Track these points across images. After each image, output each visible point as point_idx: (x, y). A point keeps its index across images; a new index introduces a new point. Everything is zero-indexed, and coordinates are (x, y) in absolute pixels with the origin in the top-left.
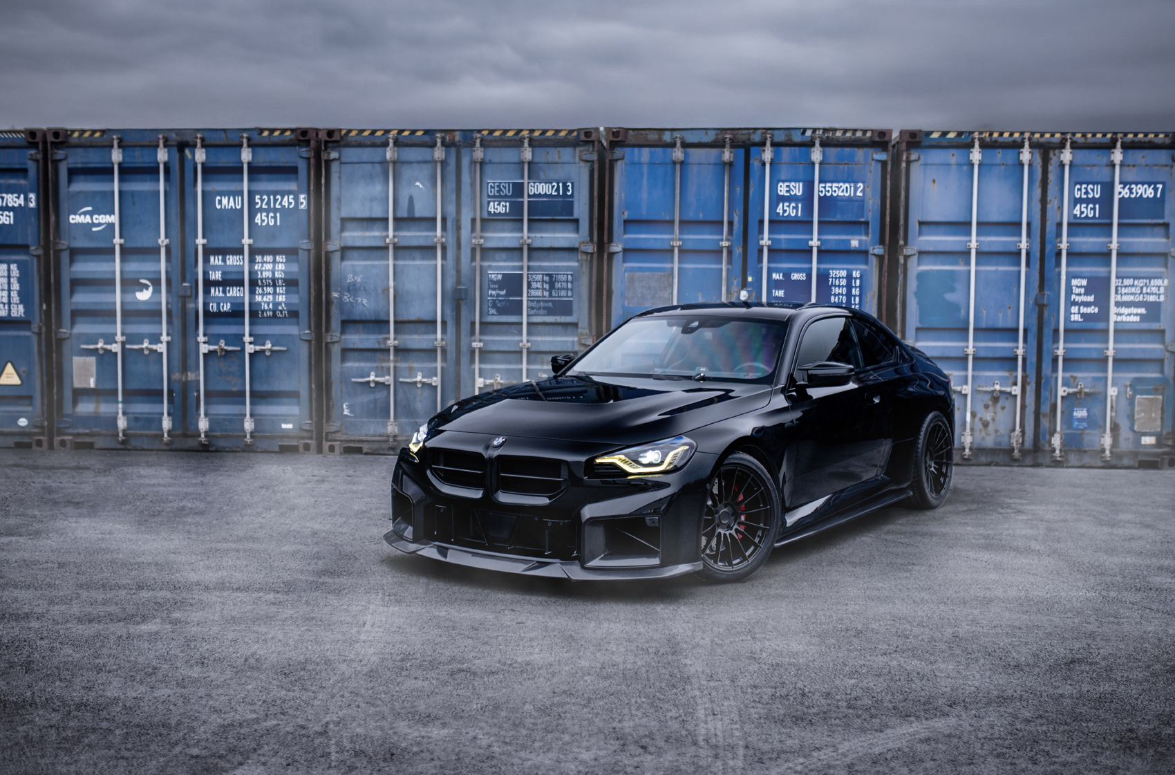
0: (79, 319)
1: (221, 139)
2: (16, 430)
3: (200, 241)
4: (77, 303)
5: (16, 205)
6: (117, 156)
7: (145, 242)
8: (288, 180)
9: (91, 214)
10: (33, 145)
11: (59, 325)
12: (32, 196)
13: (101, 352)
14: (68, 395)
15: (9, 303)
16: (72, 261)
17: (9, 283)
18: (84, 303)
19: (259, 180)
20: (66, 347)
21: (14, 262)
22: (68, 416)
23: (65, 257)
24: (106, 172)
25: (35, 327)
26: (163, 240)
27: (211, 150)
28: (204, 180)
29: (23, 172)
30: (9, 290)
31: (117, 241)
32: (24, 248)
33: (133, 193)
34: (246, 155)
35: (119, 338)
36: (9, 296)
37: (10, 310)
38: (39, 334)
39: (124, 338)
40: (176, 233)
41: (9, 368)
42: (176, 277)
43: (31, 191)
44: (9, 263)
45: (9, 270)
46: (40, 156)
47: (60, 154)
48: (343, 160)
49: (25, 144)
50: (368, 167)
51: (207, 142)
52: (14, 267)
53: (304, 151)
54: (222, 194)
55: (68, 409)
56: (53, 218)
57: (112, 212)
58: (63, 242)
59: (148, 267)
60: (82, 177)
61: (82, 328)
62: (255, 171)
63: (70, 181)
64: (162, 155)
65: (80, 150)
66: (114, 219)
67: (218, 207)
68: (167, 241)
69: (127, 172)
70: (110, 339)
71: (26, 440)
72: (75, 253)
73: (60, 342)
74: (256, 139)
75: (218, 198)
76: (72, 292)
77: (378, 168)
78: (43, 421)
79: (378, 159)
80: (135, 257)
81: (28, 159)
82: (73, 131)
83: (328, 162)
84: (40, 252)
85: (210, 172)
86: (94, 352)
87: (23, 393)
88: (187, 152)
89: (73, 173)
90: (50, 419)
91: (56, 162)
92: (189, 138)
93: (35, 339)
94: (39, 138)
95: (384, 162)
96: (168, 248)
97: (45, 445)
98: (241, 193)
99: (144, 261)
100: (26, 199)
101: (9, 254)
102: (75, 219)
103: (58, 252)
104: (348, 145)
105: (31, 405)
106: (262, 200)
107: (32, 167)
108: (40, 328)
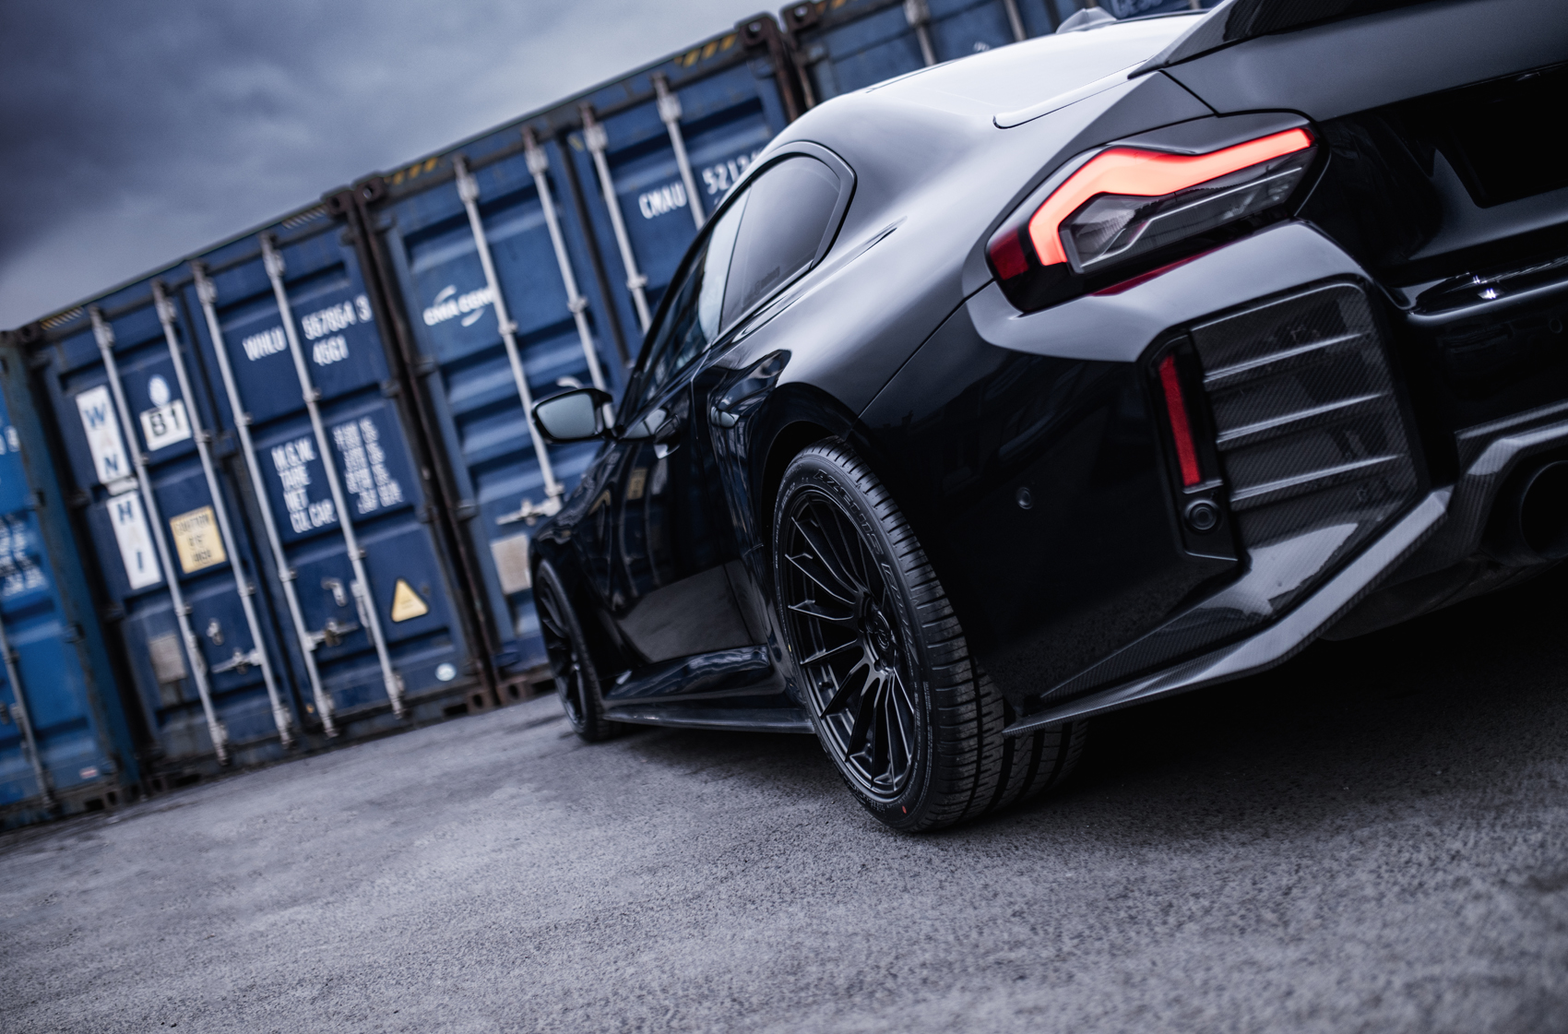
0: (483, 479)
1: (621, 97)
2: (437, 689)
3: (635, 282)
4: (473, 453)
5: (343, 325)
6: (467, 189)
7: (550, 316)
8: (752, 126)
9: (455, 297)
10: (340, 218)
11: (456, 496)
12: (363, 302)
13: (531, 522)
14: (500, 609)
15: (375, 486)
16: (448, 387)
17: (367, 454)
18: (484, 450)
19: (703, 145)
20: (477, 528)
21: (363, 416)
22: (512, 643)
23: (436, 383)
24: (458, 223)
25: (421, 511)
26: (575, 302)
27: (612, 122)
28: (615, 177)
29: (338, 268)
30: (370, 465)
31: (506, 328)
32: (372, 389)
33: (509, 242)
34: (669, 109)
35: (552, 488)
36: (372, 475)
37: (378, 497)
38: (430, 521)
39: (560, 488)
40: (592, 282)
41: (403, 590)
42: (613, 357)
43: (359, 293)
44: (357, 420)
45: (361, 432)
46: (356, 232)
47: (384, 219)
48: (835, 53)
49: (329, 221)
50: (882, 51)
51: (602, 110)
52: (367, 425)
53: (763, 66)
54: (649, 189)
55: (506, 632)
56: (400, 327)
57: (483, 284)
58: (427, 361)
59: (564, 355)
60: (426, 245)
61: (493, 491)
62: (693, 131)
63: (411, 258)
64: (536, 161)
65: (412, 203)
66: (490, 294)
67: (647, 214)
68: (582, 302)
69: (491, 210)
70: (538, 495)
71: (457, 700)
72: (450, 371)
73: (465, 523)
74: (678, 76)
75: (643, 201)
76: (462, 437)
77: (900, 45)
78: (473, 663)
79: (895, 28)
80: (540, 347)
81: (338, 246)
82: (393, 174)
83: (810, 68)
84: (397, 387)
85: (619, 160)
86: (520, 525)
87: (433, 624)
88: (574, 141)
89: (413, 242)
90: (484, 656)
91: (382, 234)
92: (569, 117)
93: (427, 533)
94: (346, 205)
95: (908, 32)
96: (589, 314)
97: (488, 700)
98: (677, 177)
99: (557, 348)
100: (356, 310)
101: (354, 407)
102: (434, 316)
103: (423, 378)
104: (838, 25)
105: (450, 641)
106: (716, 176)
107: (350, 256)
108: (429, 510)
